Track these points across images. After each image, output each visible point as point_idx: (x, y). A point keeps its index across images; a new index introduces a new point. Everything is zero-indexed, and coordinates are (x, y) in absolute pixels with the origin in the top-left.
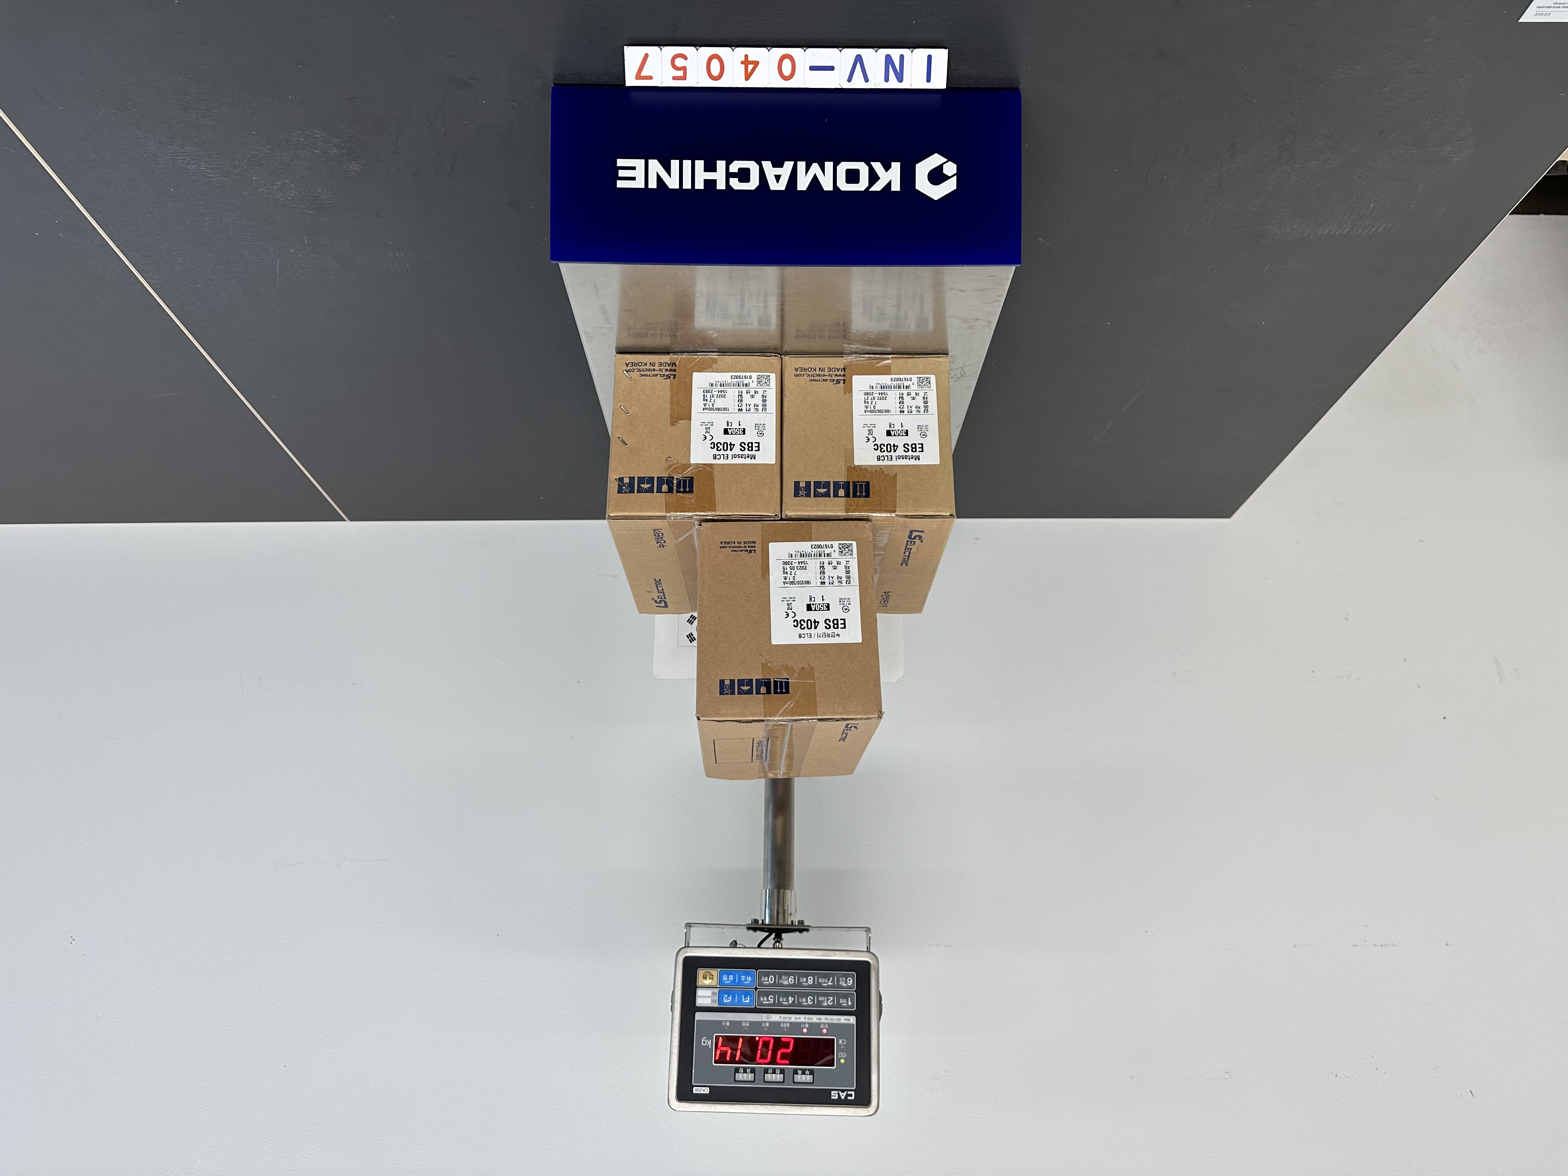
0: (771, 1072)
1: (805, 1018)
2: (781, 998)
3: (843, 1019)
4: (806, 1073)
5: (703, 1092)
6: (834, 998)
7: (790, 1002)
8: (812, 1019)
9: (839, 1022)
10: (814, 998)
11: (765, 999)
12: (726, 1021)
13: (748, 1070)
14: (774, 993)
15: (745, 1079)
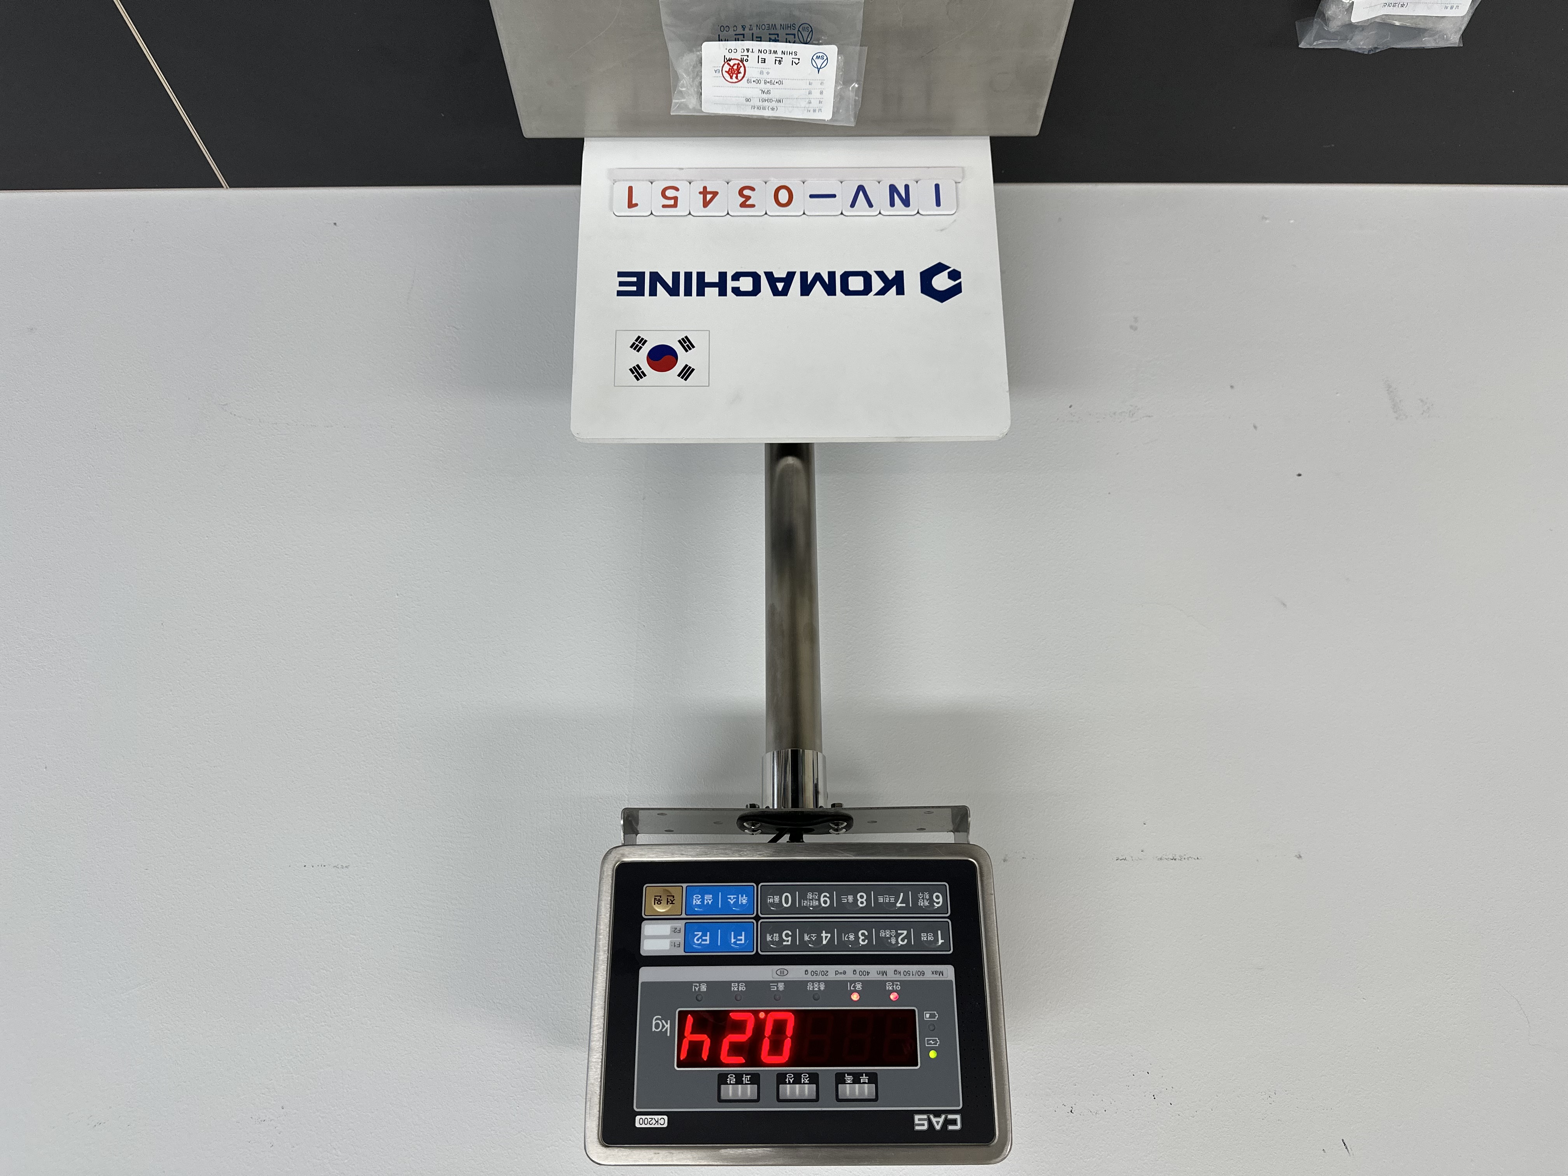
0: (791, 1081)
1: (855, 971)
2: (806, 935)
3: (929, 972)
4: (862, 1081)
5: (656, 1126)
6: (909, 934)
7: (824, 942)
8: (868, 973)
9: (921, 978)
10: (870, 933)
11: (776, 937)
12: (700, 983)
13: (746, 1079)
14: (791, 926)
15: (740, 1095)
